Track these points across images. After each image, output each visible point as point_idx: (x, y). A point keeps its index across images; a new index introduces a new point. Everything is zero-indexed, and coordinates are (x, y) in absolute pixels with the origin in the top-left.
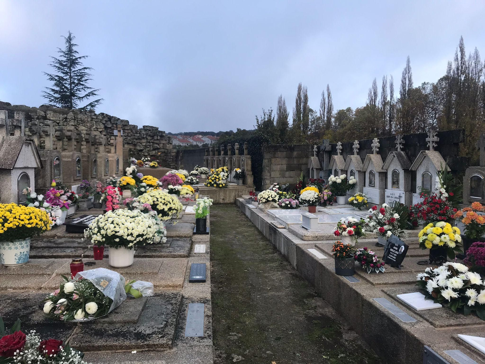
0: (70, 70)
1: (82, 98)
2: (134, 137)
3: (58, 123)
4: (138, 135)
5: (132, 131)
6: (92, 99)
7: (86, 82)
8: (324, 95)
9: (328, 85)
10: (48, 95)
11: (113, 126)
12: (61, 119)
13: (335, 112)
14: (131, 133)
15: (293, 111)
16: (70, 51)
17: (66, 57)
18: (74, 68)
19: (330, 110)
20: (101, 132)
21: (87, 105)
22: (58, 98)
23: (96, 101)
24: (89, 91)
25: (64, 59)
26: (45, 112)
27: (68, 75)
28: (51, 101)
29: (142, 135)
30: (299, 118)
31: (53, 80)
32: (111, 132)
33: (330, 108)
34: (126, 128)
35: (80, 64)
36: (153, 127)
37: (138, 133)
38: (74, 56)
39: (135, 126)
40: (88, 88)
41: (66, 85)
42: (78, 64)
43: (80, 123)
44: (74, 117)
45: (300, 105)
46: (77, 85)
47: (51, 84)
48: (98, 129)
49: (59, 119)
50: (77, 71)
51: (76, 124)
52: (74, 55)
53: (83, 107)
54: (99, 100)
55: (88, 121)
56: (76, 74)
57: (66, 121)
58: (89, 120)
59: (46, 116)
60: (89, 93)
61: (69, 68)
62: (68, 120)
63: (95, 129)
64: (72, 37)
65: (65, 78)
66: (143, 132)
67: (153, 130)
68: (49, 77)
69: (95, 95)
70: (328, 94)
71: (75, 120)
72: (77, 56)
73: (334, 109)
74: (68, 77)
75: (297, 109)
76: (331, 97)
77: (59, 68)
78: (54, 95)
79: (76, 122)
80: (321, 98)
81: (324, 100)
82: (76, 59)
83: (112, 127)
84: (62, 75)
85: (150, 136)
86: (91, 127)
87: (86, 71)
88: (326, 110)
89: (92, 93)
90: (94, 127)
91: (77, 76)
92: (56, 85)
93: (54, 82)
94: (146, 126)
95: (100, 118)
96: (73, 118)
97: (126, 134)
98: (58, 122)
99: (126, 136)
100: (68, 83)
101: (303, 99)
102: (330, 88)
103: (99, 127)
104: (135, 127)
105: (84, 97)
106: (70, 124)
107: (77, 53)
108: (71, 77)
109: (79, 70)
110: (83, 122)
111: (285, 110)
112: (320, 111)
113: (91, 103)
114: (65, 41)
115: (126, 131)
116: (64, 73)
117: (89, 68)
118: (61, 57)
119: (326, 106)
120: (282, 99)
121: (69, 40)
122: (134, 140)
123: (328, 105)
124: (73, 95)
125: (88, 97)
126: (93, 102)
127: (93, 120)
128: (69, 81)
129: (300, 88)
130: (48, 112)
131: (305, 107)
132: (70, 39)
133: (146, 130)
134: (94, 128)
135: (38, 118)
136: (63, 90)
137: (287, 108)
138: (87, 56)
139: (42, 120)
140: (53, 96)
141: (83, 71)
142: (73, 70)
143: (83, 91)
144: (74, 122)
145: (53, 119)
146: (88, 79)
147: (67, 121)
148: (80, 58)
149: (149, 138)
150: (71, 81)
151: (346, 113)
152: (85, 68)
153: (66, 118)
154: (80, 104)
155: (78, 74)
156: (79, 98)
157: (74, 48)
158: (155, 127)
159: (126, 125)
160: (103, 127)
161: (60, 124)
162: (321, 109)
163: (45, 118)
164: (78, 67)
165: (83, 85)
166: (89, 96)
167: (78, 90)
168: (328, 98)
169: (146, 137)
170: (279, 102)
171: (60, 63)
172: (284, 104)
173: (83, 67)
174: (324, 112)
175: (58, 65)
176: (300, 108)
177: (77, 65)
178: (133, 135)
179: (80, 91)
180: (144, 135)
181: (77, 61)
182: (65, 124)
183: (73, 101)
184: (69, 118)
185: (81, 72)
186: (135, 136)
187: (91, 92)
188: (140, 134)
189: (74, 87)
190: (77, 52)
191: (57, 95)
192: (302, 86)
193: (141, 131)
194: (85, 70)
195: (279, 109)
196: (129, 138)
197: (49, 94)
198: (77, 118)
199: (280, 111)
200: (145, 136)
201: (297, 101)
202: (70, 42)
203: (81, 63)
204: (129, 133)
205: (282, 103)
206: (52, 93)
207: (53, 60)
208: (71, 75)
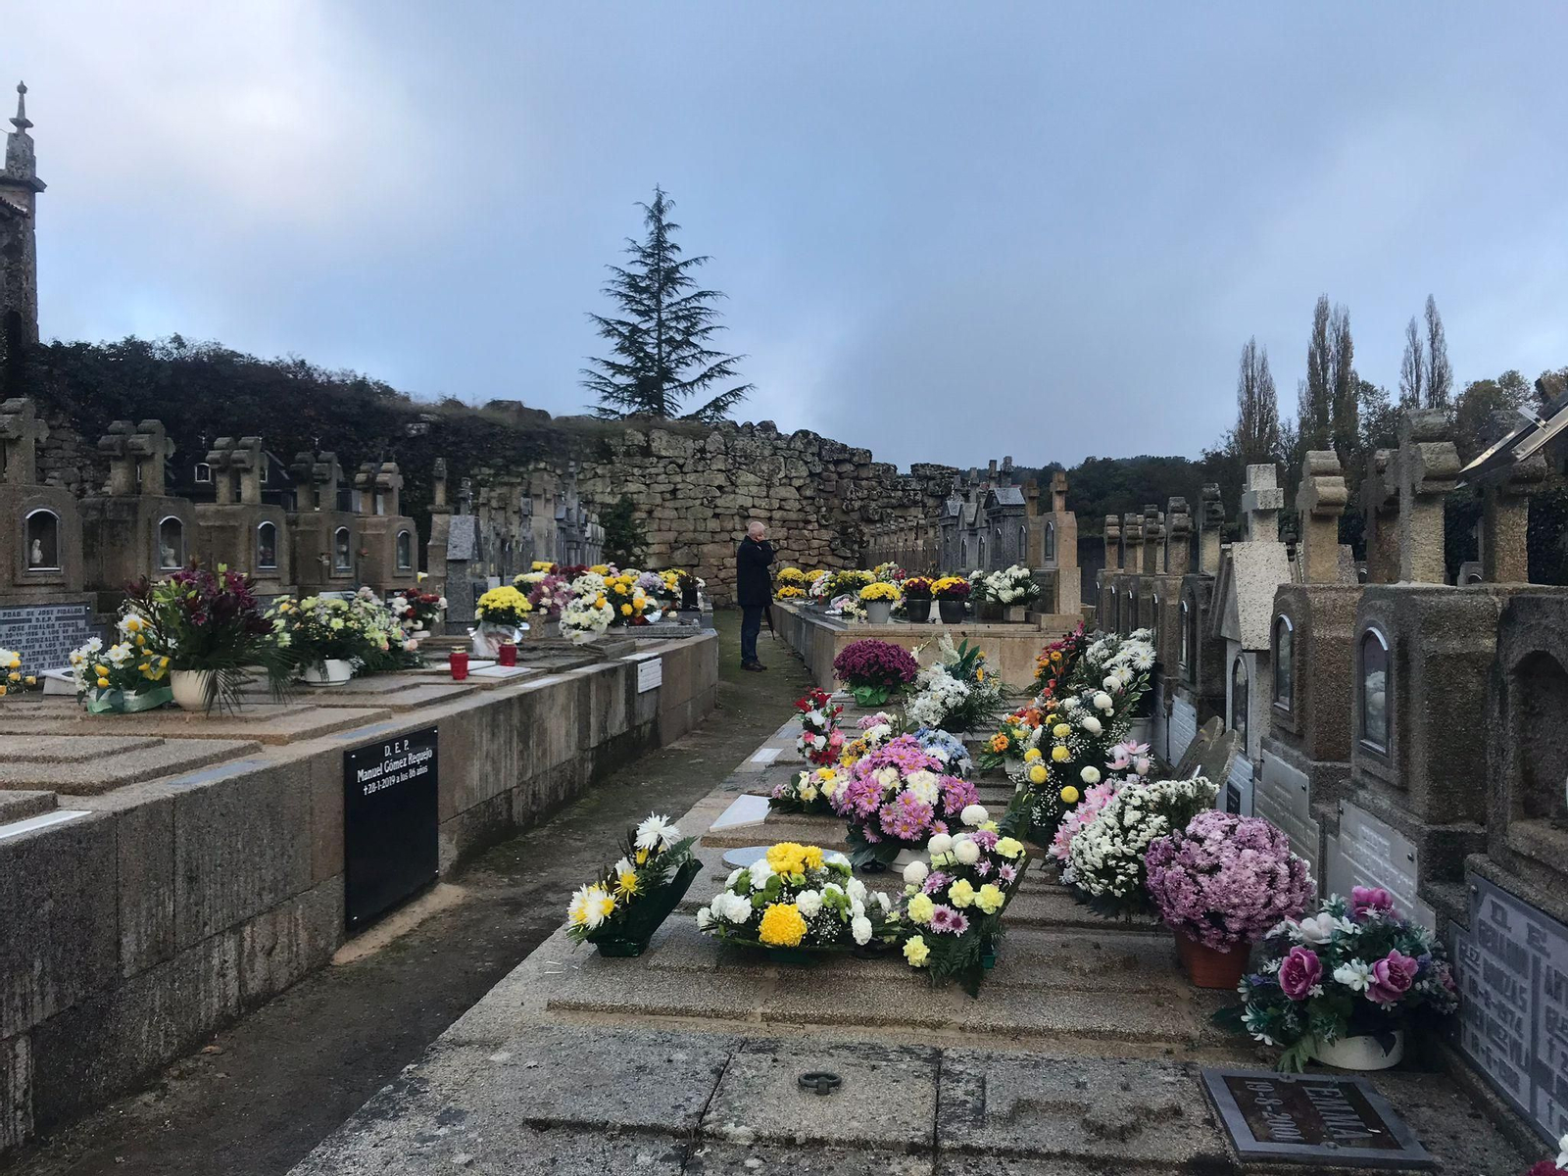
0: (659, 302)
1: (692, 384)
2: (886, 500)
3: (681, 467)
4: (900, 493)
5: (880, 483)
6: (718, 387)
7: (705, 335)
8: (1414, 334)
9: (1430, 300)
10: (598, 380)
11: (826, 469)
12: (690, 452)
13: (1456, 390)
14: (879, 489)
15: (1300, 392)
16: (659, 245)
17: (647, 264)
18: (670, 295)
19: (1441, 382)
20: (798, 489)
21: (706, 407)
22: (625, 389)
23: (731, 393)
24: (713, 361)
25: (642, 271)
26: (646, 435)
27: (652, 318)
28: (605, 398)
29: (912, 493)
30: (1322, 415)
31: (613, 336)
32: (822, 487)
33: (1440, 376)
34: (864, 473)
35: (688, 282)
36: (944, 468)
37: (899, 487)
38: (671, 260)
39: (889, 466)
40: (710, 353)
41: (649, 349)
42: (681, 284)
43: (740, 464)
44: (726, 445)
45: (1325, 370)
46: (678, 345)
47: (608, 348)
48: (791, 479)
49: (683, 454)
50: (678, 303)
51: (729, 467)
52: (670, 255)
53: (693, 412)
54: (741, 389)
55: (764, 458)
56: (675, 312)
57: (702, 459)
58: (767, 453)
59: (649, 446)
60: (712, 369)
61: (656, 296)
62: (709, 455)
63: (784, 481)
64: (664, 203)
65: (644, 326)
66: (914, 485)
67: (944, 478)
68: (601, 327)
69: (729, 373)
70: (1431, 330)
71: (727, 454)
72: (677, 257)
73: (1455, 380)
74: (652, 324)
75: (1312, 385)
76: (1442, 341)
77: (627, 296)
78: (614, 381)
79: (730, 461)
80: (1406, 342)
81: (1416, 351)
82: (676, 269)
83: (825, 474)
84: (635, 319)
85: (932, 495)
86: (773, 472)
87: (705, 302)
88: (1424, 383)
89: (721, 370)
90: (782, 475)
91: (678, 318)
92: (622, 349)
93: (614, 341)
94: (923, 466)
95: (799, 444)
96: (723, 448)
97: (866, 492)
98: (681, 461)
99: (862, 499)
100: (652, 341)
101: (1333, 348)
102: (1438, 307)
103: (794, 474)
104: (889, 469)
105: (695, 381)
106: (714, 467)
107: (675, 251)
108: (661, 323)
109: (686, 300)
110: (749, 459)
111: (1268, 391)
112: (1403, 388)
113: (717, 399)
114: (645, 214)
115: (864, 483)
116: (640, 313)
117: (712, 294)
118: (632, 265)
119: (1424, 369)
120: (1258, 353)
121: (657, 211)
122: (889, 511)
123: (1433, 368)
124: (666, 375)
125: (707, 381)
126: (724, 395)
127: (780, 452)
128: (654, 335)
129: (1322, 314)
130: (655, 434)
131: (1344, 379)
132: (661, 211)
133: (920, 478)
134: (780, 476)
135: (627, 454)
136: (643, 363)
137: (1274, 380)
138: (705, 258)
139: (638, 460)
140: (611, 383)
141: (696, 304)
142: (666, 300)
143: (695, 364)
144: (726, 460)
145: (668, 454)
146: (711, 328)
147: (704, 459)
148: (685, 264)
149: (930, 502)
150: (660, 334)
151: (1500, 391)
152: (702, 294)
153: (703, 450)
154: (686, 404)
155: (681, 314)
156: (683, 385)
157: (671, 237)
158: (948, 468)
159: (864, 465)
160: (805, 474)
161: (685, 470)
162: (1404, 382)
163: (646, 451)
164: (683, 292)
165: (695, 346)
166: (710, 377)
167: (681, 361)
168: (1433, 343)
169: (922, 501)
170: (1246, 361)
171: (633, 282)
172: (1264, 368)
173: (696, 291)
174: (1418, 391)
175: (623, 289)
176: (1325, 381)
177: (678, 287)
178: (884, 494)
179: (687, 365)
180: (915, 495)
181: (678, 275)
182: (700, 469)
183: (665, 397)
184: (712, 449)
185: (688, 306)
186: (890, 497)
187: (717, 366)
188: (903, 490)
189: (670, 354)
190: (679, 249)
191: (622, 380)
192: (1331, 306)
193: (906, 483)
194: (702, 299)
195: (1247, 387)
196: (873, 505)
197: (599, 376)
198: (734, 449)
199: (1249, 391)
200: (919, 497)
201: (1312, 356)
202: (659, 220)
203: (691, 279)
204: (874, 489)
205: (1257, 365)
206: (608, 373)
207: (614, 275)
208: (660, 317)
